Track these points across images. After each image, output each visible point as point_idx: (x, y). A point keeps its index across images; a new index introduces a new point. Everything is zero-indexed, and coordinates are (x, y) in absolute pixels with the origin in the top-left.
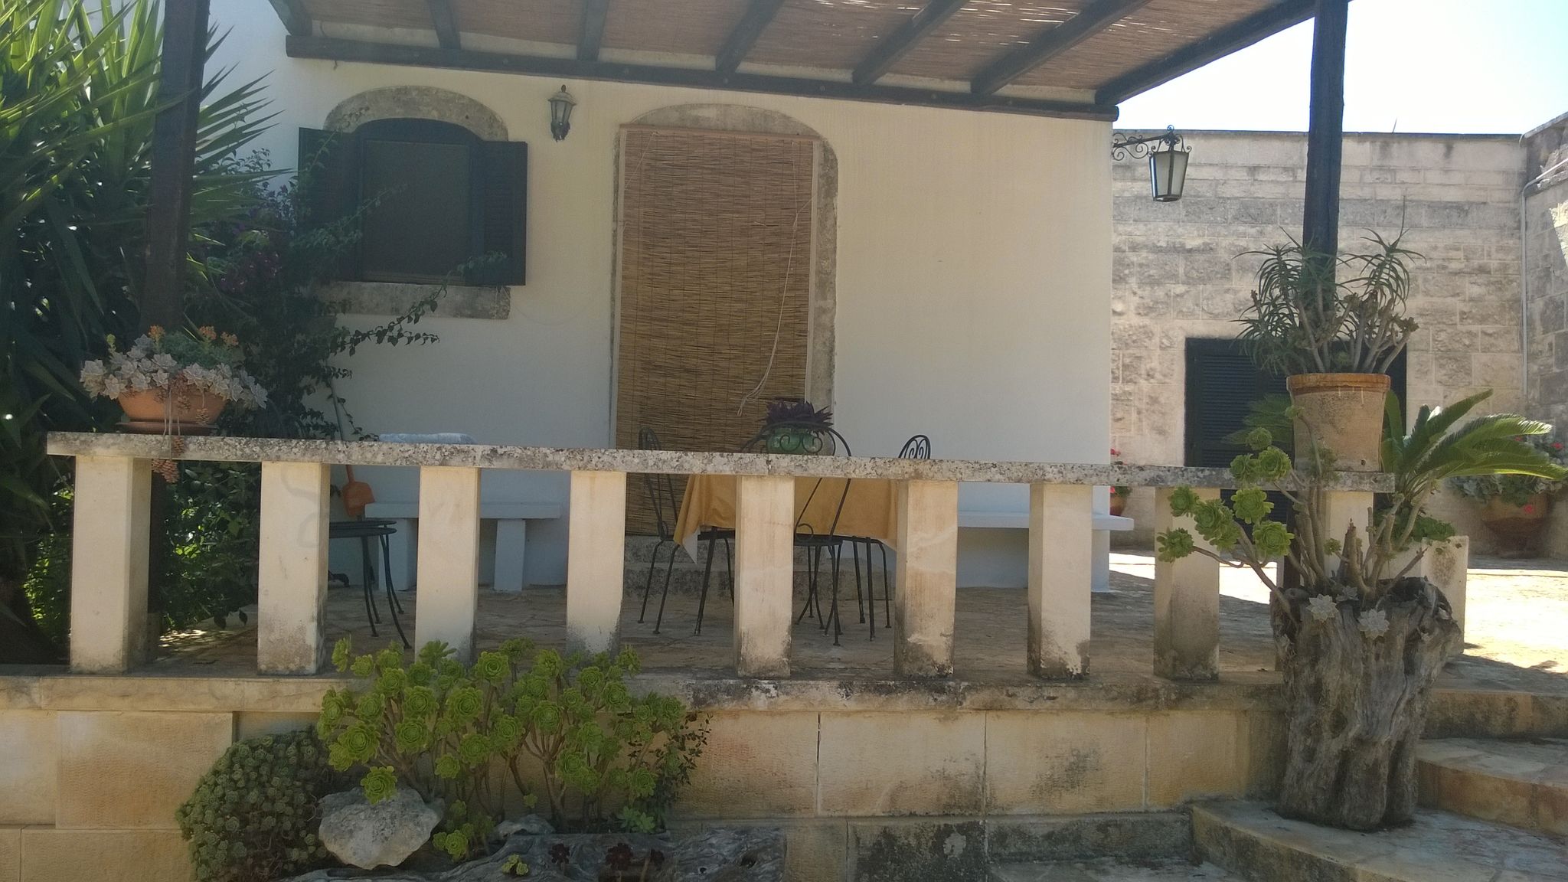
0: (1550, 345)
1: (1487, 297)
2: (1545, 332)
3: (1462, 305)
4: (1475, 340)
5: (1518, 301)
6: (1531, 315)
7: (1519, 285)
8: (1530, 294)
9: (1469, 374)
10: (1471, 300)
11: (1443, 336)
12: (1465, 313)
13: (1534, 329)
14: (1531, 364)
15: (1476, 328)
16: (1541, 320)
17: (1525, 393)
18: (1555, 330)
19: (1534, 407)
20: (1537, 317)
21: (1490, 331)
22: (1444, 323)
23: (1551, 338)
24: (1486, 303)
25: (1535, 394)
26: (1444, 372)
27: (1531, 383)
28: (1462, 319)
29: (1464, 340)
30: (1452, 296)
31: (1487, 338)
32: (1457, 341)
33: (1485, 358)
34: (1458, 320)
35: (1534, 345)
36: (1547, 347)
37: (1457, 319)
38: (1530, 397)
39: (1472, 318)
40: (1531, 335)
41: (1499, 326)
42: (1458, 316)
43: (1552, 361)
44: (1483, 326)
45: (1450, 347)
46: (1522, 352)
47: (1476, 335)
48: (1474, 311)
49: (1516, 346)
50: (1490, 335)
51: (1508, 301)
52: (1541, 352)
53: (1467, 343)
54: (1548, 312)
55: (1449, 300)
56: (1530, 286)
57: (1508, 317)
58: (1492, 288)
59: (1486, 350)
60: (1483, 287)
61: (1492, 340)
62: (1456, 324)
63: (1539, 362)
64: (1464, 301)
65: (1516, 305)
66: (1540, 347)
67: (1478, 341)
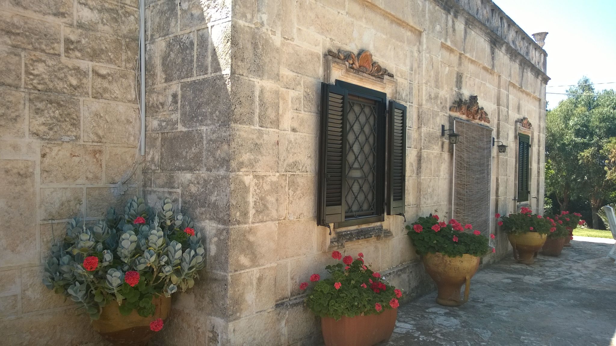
0: (175, 96)
1: (100, 27)
2: (168, 79)
3: (68, 30)
4: (84, 81)
5: (136, 39)
6: (150, 58)
7: (138, 20)
8: (149, 33)
9: (75, 124)
10: (80, 26)
11: (40, 68)
12: (72, 42)
13: (154, 75)
14: (149, 119)
15: (86, 65)
16: (163, 64)
17: (143, 154)
18: (180, 77)
19: (154, 171)
20: (158, 61)
21: (103, 72)
22: (43, 51)
23: (175, 87)
24: (99, 34)
25: (155, 154)
26: (42, 120)
27: (150, 142)
28: (67, 50)
29: (70, 78)
30: (55, 15)
31: (99, 80)
32: (61, 79)
33: (97, 105)
34: (62, 50)
35: (154, 96)
36: (170, 99)
37: (61, 48)
38: (149, 158)
39: (80, 51)
40: (150, 82)
41: (112, 66)
42: (62, 45)
43: (176, 116)
44: (95, 63)
45: (51, 86)
46: (141, 102)
47: (85, 74)
48: (83, 41)
49: (132, 95)
50: (103, 77)
51: (125, 37)
52: (162, 104)
53: (74, 82)
54: (172, 55)
55: (51, 19)
56: (149, 24)
57: (124, 57)
58: (106, 16)
59: (97, 96)
60: (96, 12)
61: (106, 84)
62: (59, 55)
63: (160, 116)
64: (71, 25)
65: (133, 45)
66: (161, 99)
67: (89, 82)
